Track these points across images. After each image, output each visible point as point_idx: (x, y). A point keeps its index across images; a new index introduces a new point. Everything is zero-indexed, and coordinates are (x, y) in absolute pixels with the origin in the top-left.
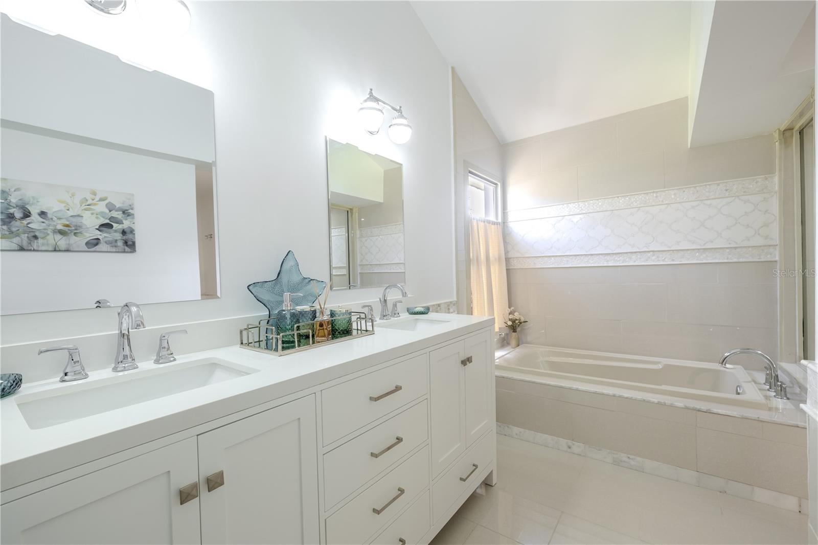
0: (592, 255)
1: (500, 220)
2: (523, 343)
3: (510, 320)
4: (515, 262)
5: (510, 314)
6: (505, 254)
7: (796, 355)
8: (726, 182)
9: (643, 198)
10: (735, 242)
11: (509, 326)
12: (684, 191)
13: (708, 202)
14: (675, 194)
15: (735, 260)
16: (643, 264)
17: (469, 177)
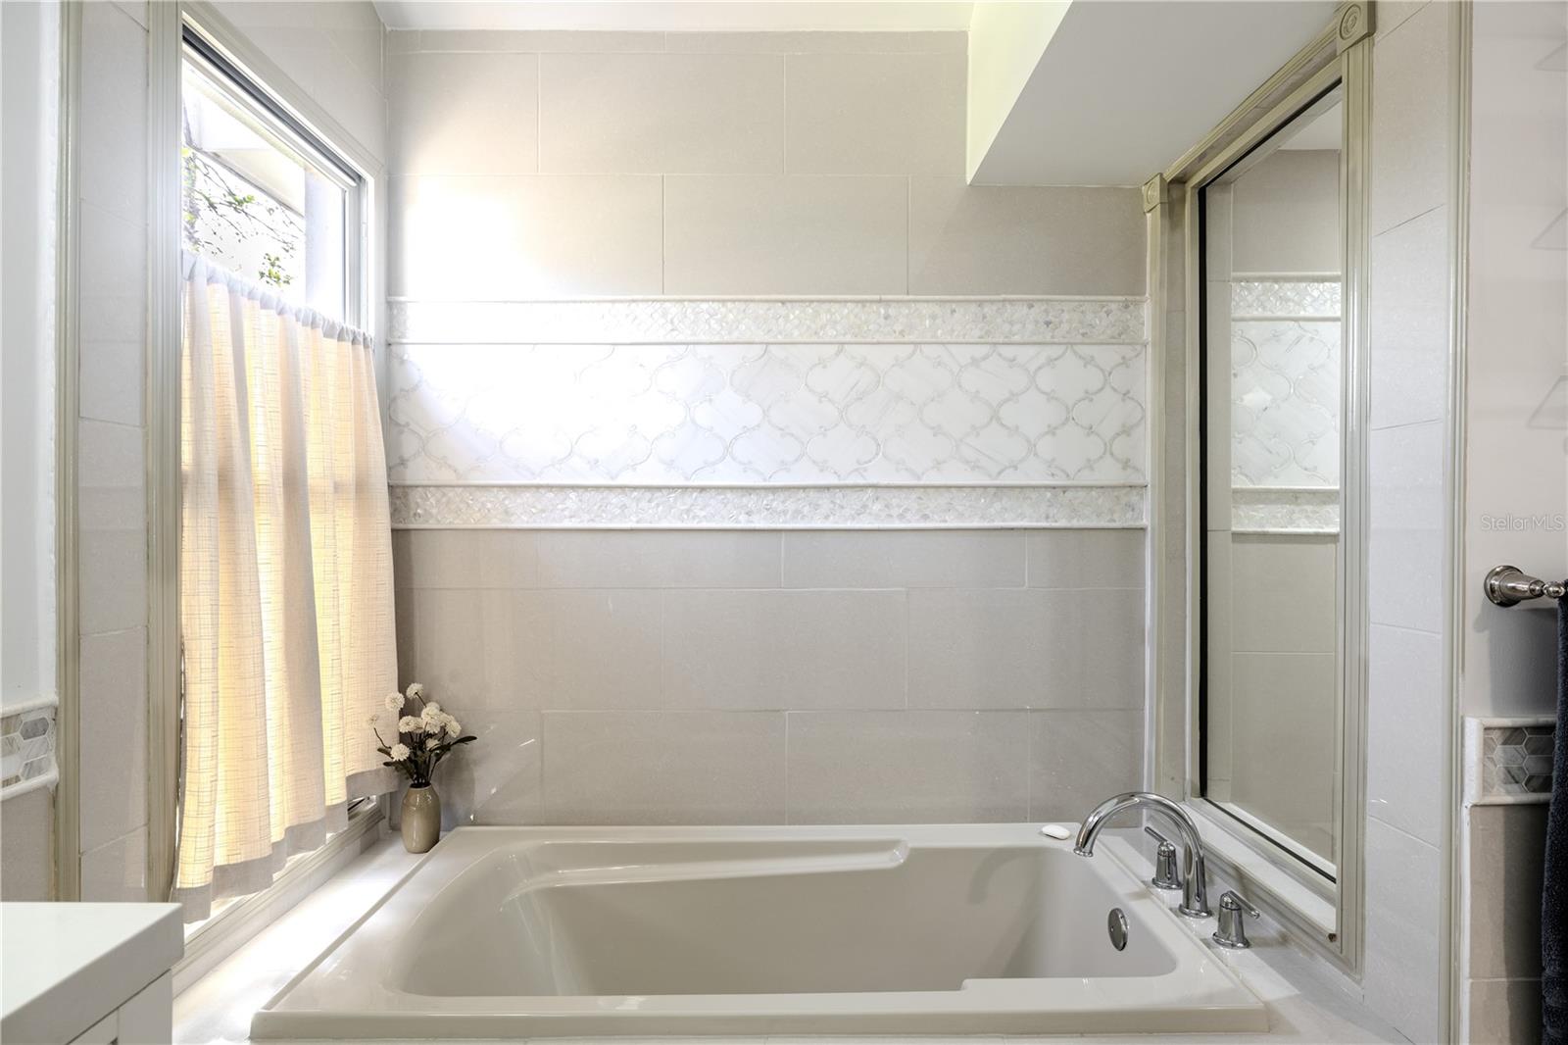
0: (703, 489)
1: (371, 325)
2: (455, 823)
3: (405, 738)
4: (433, 500)
5: (402, 713)
6: (389, 469)
7: (1184, 779)
8: (1047, 301)
9: (852, 317)
10: (1063, 471)
11: (398, 765)
12: (953, 311)
13: (1008, 351)
14: (934, 317)
15: (1062, 523)
16: (849, 525)
17: (186, 66)
